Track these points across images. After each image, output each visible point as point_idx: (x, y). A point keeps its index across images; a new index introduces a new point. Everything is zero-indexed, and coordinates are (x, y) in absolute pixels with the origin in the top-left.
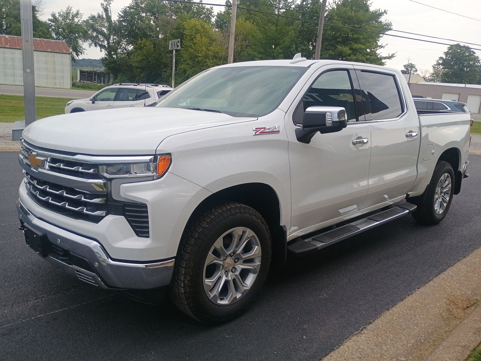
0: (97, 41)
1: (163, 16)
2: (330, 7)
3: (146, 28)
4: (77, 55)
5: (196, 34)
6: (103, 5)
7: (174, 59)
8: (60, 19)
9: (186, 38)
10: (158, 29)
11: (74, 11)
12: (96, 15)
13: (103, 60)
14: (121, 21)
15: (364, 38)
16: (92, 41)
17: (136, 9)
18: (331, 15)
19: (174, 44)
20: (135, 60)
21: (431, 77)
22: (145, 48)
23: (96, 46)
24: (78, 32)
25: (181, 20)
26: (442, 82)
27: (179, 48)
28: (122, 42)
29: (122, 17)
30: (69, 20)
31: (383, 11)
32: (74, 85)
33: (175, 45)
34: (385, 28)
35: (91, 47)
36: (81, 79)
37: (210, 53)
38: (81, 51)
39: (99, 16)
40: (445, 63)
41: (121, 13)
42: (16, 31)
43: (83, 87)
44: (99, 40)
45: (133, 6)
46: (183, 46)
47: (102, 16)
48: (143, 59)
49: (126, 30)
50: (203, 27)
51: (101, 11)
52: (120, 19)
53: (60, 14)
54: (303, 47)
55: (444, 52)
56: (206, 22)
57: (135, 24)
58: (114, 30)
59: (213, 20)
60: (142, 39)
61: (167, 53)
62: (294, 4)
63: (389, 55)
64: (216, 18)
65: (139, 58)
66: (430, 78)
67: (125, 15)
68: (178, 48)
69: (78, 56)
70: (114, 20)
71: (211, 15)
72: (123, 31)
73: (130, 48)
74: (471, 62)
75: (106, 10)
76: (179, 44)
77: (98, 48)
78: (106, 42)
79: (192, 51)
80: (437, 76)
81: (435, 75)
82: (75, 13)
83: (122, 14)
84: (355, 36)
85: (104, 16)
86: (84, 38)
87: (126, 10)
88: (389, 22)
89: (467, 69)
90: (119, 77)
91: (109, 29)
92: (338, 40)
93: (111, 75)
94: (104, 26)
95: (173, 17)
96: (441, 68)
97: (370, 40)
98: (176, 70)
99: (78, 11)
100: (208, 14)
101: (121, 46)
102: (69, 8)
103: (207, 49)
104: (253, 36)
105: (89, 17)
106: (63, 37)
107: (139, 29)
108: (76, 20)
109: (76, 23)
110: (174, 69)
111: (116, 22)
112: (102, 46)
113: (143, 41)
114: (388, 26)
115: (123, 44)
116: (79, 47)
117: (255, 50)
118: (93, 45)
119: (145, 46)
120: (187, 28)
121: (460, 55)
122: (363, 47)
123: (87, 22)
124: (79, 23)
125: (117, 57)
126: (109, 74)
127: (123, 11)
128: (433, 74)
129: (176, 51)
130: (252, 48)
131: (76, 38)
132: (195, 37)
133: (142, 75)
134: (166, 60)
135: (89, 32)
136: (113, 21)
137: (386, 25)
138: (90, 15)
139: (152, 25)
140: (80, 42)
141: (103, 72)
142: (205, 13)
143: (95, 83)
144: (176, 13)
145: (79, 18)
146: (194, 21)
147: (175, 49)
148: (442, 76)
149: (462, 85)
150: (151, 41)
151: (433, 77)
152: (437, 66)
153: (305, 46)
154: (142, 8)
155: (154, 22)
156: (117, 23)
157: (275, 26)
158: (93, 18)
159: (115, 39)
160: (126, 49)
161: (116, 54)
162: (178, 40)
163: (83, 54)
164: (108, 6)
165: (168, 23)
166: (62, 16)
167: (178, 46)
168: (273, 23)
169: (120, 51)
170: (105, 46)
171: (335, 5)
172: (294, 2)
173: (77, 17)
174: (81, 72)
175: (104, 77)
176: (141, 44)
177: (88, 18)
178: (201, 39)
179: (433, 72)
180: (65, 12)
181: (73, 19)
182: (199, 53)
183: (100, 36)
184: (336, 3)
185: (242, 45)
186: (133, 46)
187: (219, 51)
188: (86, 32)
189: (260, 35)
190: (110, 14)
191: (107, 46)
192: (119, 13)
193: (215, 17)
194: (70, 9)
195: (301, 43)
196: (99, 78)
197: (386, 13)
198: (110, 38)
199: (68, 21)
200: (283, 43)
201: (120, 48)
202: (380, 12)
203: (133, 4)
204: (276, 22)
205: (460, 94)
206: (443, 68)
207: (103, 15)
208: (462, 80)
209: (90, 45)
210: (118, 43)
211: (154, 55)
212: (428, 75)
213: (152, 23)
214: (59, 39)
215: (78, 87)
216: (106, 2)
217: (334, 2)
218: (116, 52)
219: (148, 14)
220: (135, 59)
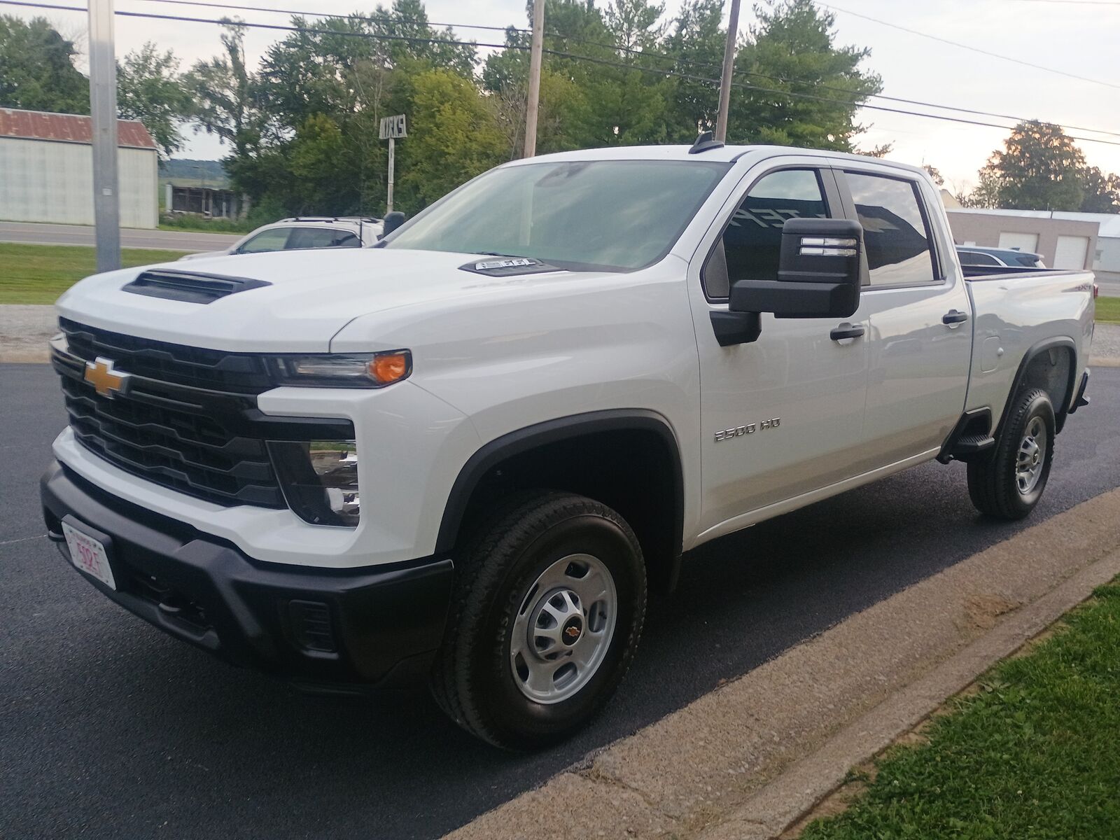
0: (213, 120)
1: (364, 65)
2: (744, 41)
3: (324, 91)
4: (168, 152)
5: (442, 103)
6: (227, 38)
7: (393, 160)
8: (128, 70)
9: (418, 112)
10: (352, 91)
11: (161, 53)
12: (210, 62)
13: (226, 163)
14: (268, 74)
15: (820, 111)
16: (202, 119)
17: (301, 47)
18: (745, 60)
19: (391, 125)
20: (300, 163)
21: (977, 196)
22: (323, 135)
23: (209, 130)
24: (170, 100)
25: (407, 72)
26: (1000, 207)
27: (404, 134)
28: (270, 122)
29: (270, 65)
30: (151, 73)
31: (862, 50)
32: (163, 221)
33: (393, 129)
34: (867, 88)
35: (199, 133)
36: (175, 206)
37: (474, 146)
38: (176, 143)
39: (217, 64)
40: (1007, 164)
41: (266, 57)
42: (28, 99)
43: (182, 225)
44: (218, 117)
45: (295, 40)
46: (412, 130)
47: (225, 63)
48: (320, 161)
49: (277, 95)
50: (456, 87)
51: (222, 54)
52: (265, 70)
53: (130, 60)
54: (684, 132)
55: (1004, 140)
56: (460, 74)
57: (299, 81)
58: (252, 95)
59: (478, 71)
60: (315, 116)
61: (375, 145)
62: (661, 36)
63: (876, 147)
64: (486, 66)
65: (310, 158)
66: (972, 198)
67: (275, 60)
68: (401, 136)
69: (169, 155)
70: (252, 74)
71: (472, 59)
72: (271, 98)
73: (289, 134)
74: (1064, 162)
75: (233, 50)
76: (403, 127)
77: (216, 135)
78: (233, 122)
79: (432, 141)
80: (990, 192)
81: (984, 192)
82: (162, 57)
83: (270, 60)
84: (800, 106)
85: (230, 64)
86: (181, 113)
87: (279, 51)
88: (875, 75)
89: (1056, 178)
90: (264, 201)
91: (239, 93)
92: (763, 114)
93: (245, 197)
94: (227, 86)
95: (387, 65)
96: (998, 175)
97: (834, 115)
98: (395, 184)
99: (170, 54)
100: (466, 58)
101: (267, 131)
102: (149, 46)
103: (467, 137)
104: (571, 109)
105: (194, 66)
106: (136, 112)
107: (308, 92)
108: (165, 72)
109: (165, 79)
110: (391, 181)
111: (256, 76)
112: (223, 132)
113: (317, 119)
114: (872, 82)
115: (272, 125)
116: (172, 134)
117: (576, 140)
118: (204, 128)
119: (323, 130)
120: (422, 89)
121: (1039, 144)
122: (819, 130)
123: (189, 77)
124: (172, 80)
125: (259, 155)
126: (239, 194)
127: (271, 52)
128: (980, 189)
129: (397, 141)
130: (569, 135)
131: (166, 112)
132: (439, 111)
133: (317, 197)
134: (372, 163)
135: (194, 100)
136: (248, 74)
137: (870, 81)
138: (195, 62)
139: (339, 84)
140: (174, 122)
141: (224, 191)
142: (458, 56)
143: (207, 214)
144: (393, 56)
145: (172, 69)
146: (436, 76)
147: (395, 137)
148: (999, 192)
149: (1045, 215)
150: (336, 119)
151: (981, 195)
152: (989, 171)
153: (688, 129)
154: (315, 44)
155: (343, 76)
156: (258, 78)
157: (620, 86)
158: (203, 68)
159: (254, 114)
160: (278, 138)
161: (257, 149)
162: (400, 117)
163: (180, 149)
164: (237, 41)
165: (376, 77)
166: (133, 65)
167: (400, 131)
168: (615, 79)
169: (267, 142)
170: (230, 132)
171: (753, 37)
172: (662, 32)
173: (167, 67)
174: (177, 191)
175: (228, 201)
176: (312, 126)
177: (191, 69)
178: (454, 114)
179: (981, 184)
180: (140, 56)
181: (158, 72)
182: (447, 147)
183: (219, 109)
184: (757, 34)
185: (546, 128)
186: (294, 131)
187: (493, 142)
188: (188, 100)
189: (585, 106)
190: (241, 60)
191: (234, 130)
192: (262, 57)
193: (483, 64)
194: (151, 47)
195: (678, 123)
196: (217, 205)
197: (869, 55)
198: (241, 112)
199: (147, 75)
200: (638, 123)
201: (265, 136)
202: (856, 52)
203: (294, 36)
204: (622, 75)
205: (1039, 235)
206: (1002, 176)
207: (227, 60)
208: (1046, 201)
209: (196, 130)
210: (262, 124)
211: (345, 150)
212: (968, 193)
213: (339, 79)
214: (127, 117)
215: (171, 224)
216: (233, 32)
217: (752, 30)
218: (255, 142)
219: (330, 58)
220: (301, 161)
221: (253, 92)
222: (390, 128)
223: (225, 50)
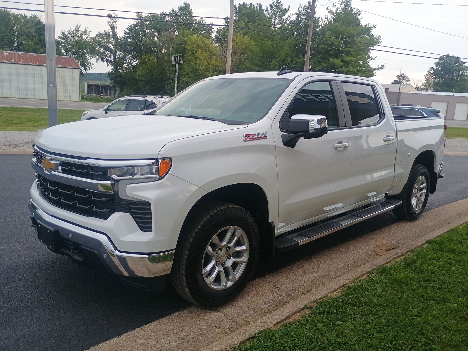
0: (104, 56)
1: (166, 33)
2: (323, 22)
3: (150, 44)
4: (86, 70)
5: (198, 49)
6: (110, 23)
7: (177, 72)
8: (69, 36)
9: (188, 52)
10: (161, 44)
11: (82, 29)
12: (103, 32)
13: (110, 74)
14: (127, 37)
15: (354, 51)
16: (99, 56)
17: (140, 26)
18: (323, 30)
19: (177, 58)
21: (424, 86)
22: (149, 62)
23: (103, 61)
24: (86, 48)
25: (183, 36)
26: (434, 91)
27: (182, 62)
28: (127, 57)
29: (128, 34)
30: (78, 37)
31: (372, 26)
32: (83, 98)
33: (177, 59)
34: (375, 41)
35: (98, 62)
36: (88, 92)
37: (211, 66)
38: (89, 66)
39: (106, 33)
40: (436, 72)
41: (126, 30)
42: (28, 48)
43: (91, 100)
44: (106, 55)
45: (138, 23)
46: (185, 60)
47: (109, 33)
48: (148, 73)
49: (131, 46)
50: (204, 42)
51: (108, 29)
52: (126, 36)
53: (69, 32)
54: (298, 60)
55: (435, 63)
56: (206, 37)
57: (139, 40)
58: (120, 46)
59: (213, 35)
60: (146, 54)
61: (170, 66)
63: (378, 66)
64: (216, 33)
65: (144, 72)
66: (422, 87)
67: (130, 31)
68: (181, 62)
69: (86, 71)
70: (120, 37)
71: (211, 31)
72: (128, 47)
73: (135, 62)
74: (460, 72)
75: (112, 27)
76: (181, 59)
77: (105, 63)
78: (112, 58)
79: (194, 65)
80: (430, 85)
81: (427, 85)
82: (83, 31)
83: (128, 31)
84: (346, 49)
85: (111, 33)
86: (91, 54)
87: (131, 28)
88: (378, 36)
89: (457, 78)
90: (125, 90)
91: (115, 45)
92: (331, 53)
93: (117, 88)
94: (110, 42)
95: (176, 33)
96: (433, 78)
97: (360, 53)
98: (178, 83)
99: (86, 29)
100: (209, 30)
101: (127, 61)
102: (78, 26)
103: (208, 63)
104: (251, 51)
105: (97, 34)
106: (72, 53)
107: (143, 45)
108: (84, 37)
109: (84, 40)
110: (176, 81)
111: (122, 38)
112: (108, 61)
113: (147, 56)
114: (377, 39)
115: (128, 58)
116: (87, 62)
117: (253, 64)
118: (100, 60)
119: (149, 60)
120: (189, 43)
121: (450, 65)
122: (354, 59)
123: (94, 39)
124: (87, 40)
125: (123, 71)
126: (115, 87)
127: (128, 28)
128: (425, 83)
129: (179, 64)
130: (250, 61)
131: (85, 54)
132: (196, 52)
133: (147, 88)
134: (169, 74)
135: (97, 49)
136: (119, 38)
137: (375, 39)
138: (97, 33)
139: (156, 41)
140: (88, 57)
141: (109, 86)
142: (205, 29)
143: (102, 96)
144: (178, 29)
145: (87, 36)
146: (195, 37)
147: (178, 63)
148: (433, 85)
149: (451, 94)
150: (155, 56)
151: (426, 86)
152: (429, 76)
153: (299, 59)
154: (146, 25)
155: (158, 38)
156: (123, 39)
157: (271, 41)
158: (100, 35)
159: (121, 54)
160: (131, 64)
161: (122, 68)
162: (180, 55)
163: (91, 69)
164: (114, 24)
165: (171, 39)
166: (71, 34)
167: (180, 60)
168: (269, 38)
169: (126, 66)
170: (111, 61)
171: (327, 20)
172: (289, 19)
173: (85, 35)
174: (89, 86)
175: (110, 90)
176: (145, 59)
177: (95, 35)
178: (202, 53)
179: (425, 81)
180: (74, 30)
181: (81, 37)
182: (200, 67)
183: (107, 52)
185: (240, 59)
186: (137, 61)
187: (219, 65)
188: (94, 48)
189: (257, 50)
190: (116, 31)
191: (113, 61)
192: (124, 30)
193: (215, 33)
194: (78, 27)
195: (296, 57)
196: (106, 92)
197: (375, 28)
198: (116, 53)
199: (77, 38)
200: (279, 57)
201: (125, 63)
202: (370, 26)
203: (137, 22)
204: (272, 37)
205: (448, 102)
206: (434, 78)
207: (110, 32)
208: (453, 88)
209: (97, 61)
210: (124, 58)
211: (158, 69)
212: (420, 85)
213: (156, 39)
214: (68, 55)
215: (86, 99)
216: (112, 20)
217: (326, 18)
218: (122, 66)
219: (152, 31)
220: (140, 73)
221: (121, 45)
222: (176, 59)
223: (109, 27)
